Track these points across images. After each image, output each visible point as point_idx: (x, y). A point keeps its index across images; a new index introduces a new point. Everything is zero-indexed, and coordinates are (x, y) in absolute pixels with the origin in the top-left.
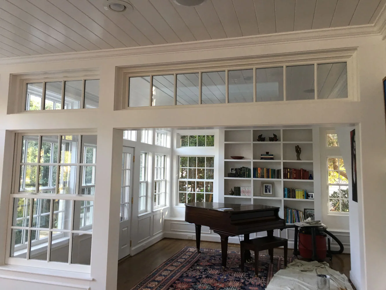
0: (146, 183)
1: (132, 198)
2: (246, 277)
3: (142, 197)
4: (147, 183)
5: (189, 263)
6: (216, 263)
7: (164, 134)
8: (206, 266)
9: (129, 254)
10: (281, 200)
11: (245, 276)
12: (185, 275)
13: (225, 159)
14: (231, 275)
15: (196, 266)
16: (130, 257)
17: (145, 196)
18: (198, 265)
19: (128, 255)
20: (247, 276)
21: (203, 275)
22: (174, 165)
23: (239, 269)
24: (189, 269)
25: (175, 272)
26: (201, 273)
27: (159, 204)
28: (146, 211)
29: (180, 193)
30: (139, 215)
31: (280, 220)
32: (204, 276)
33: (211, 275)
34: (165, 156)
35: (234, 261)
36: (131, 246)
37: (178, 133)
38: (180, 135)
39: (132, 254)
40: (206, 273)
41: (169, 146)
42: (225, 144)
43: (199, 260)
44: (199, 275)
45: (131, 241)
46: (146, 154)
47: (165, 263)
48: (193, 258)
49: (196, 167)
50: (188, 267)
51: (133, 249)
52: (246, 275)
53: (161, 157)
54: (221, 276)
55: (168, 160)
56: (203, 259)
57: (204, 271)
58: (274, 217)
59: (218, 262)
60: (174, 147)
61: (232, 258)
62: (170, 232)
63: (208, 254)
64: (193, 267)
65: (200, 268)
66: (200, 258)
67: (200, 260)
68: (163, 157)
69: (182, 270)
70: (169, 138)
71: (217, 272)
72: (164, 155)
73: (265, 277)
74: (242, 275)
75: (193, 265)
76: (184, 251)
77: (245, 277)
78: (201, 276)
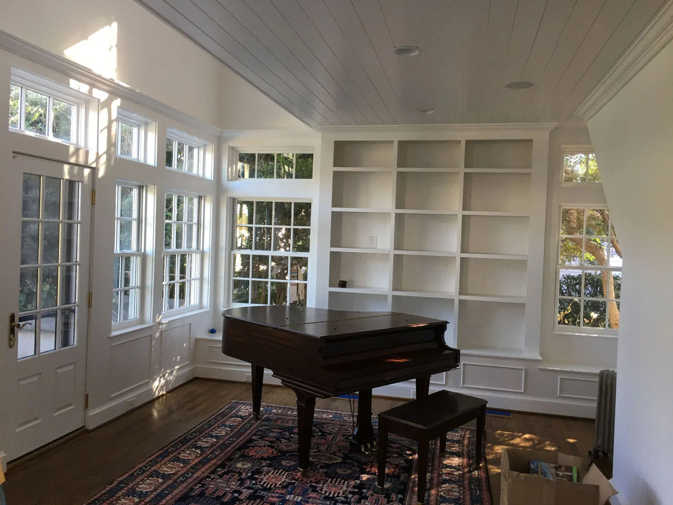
0: (140, 256)
1: (90, 295)
2: (353, 493)
3: (133, 288)
4: (144, 257)
5: (222, 451)
6: (290, 448)
7: (199, 148)
8: (262, 458)
9: (84, 426)
10: (451, 301)
11: (350, 493)
12: (198, 489)
13: (333, 206)
14: (314, 489)
15: (238, 461)
16: (82, 432)
17: (139, 288)
18: (243, 456)
19: (80, 428)
20: (356, 490)
21: (245, 490)
22: (221, 219)
23: (340, 467)
24: (213, 472)
25: (175, 481)
26: (242, 481)
27: (181, 304)
28: (142, 320)
29: (235, 281)
30: (114, 334)
31: (447, 352)
32: (246, 493)
33: (265, 489)
34: (200, 198)
35: (333, 443)
36: (86, 406)
37: (231, 145)
38: (237, 151)
39: (91, 426)
40: (254, 482)
41: (209, 174)
42: (335, 172)
43: (251, 441)
44: (235, 491)
45: (87, 396)
46: (140, 188)
47: (161, 452)
48: (238, 435)
49: (271, 224)
50: (215, 463)
51: (92, 412)
52: (354, 487)
53: (191, 200)
54: (290, 494)
55: (208, 208)
56: (262, 438)
57: (251, 478)
58: (434, 346)
59: (294, 446)
60: (223, 177)
61: (330, 434)
62: (206, 366)
63: (279, 423)
64: (228, 463)
65: (245, 467)
66: (255, 435)
67: (253, 440)
68: (196, 201)
69: (195, 476)
70: (210, 157)
71: (284, 479)
72: (199, 196)
73: (400, 496)
74: (345, 488)
75: (230, 459)
76: (223, 415)
77: (350, 496)
78: (236, 495)
